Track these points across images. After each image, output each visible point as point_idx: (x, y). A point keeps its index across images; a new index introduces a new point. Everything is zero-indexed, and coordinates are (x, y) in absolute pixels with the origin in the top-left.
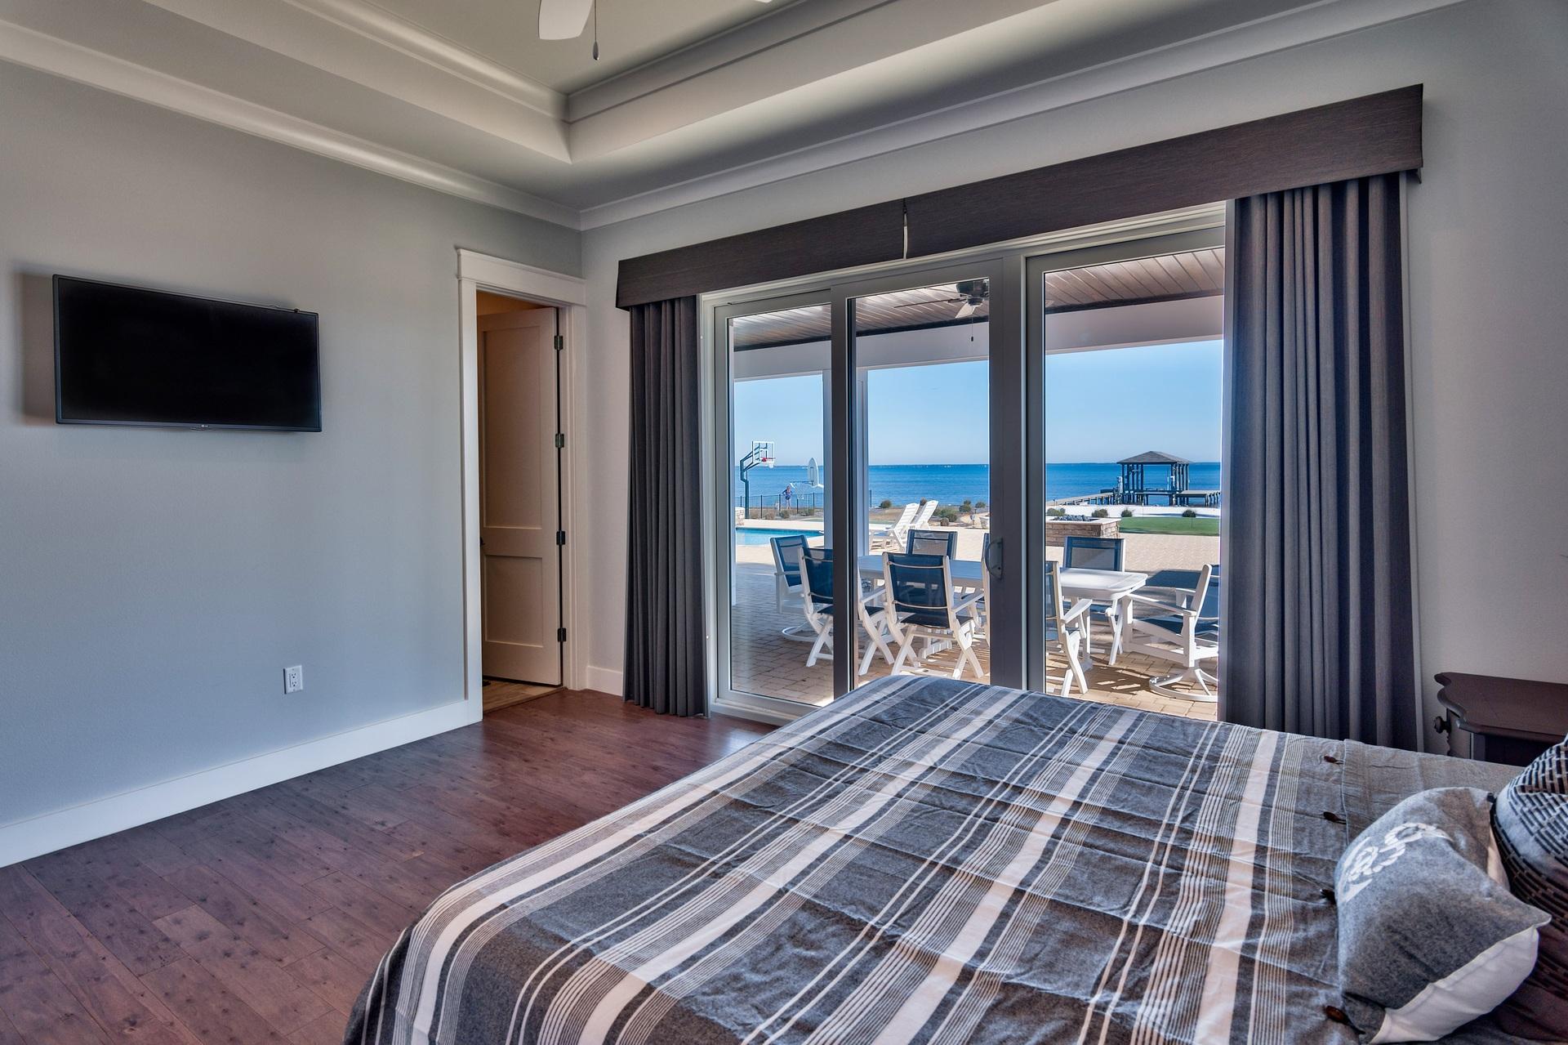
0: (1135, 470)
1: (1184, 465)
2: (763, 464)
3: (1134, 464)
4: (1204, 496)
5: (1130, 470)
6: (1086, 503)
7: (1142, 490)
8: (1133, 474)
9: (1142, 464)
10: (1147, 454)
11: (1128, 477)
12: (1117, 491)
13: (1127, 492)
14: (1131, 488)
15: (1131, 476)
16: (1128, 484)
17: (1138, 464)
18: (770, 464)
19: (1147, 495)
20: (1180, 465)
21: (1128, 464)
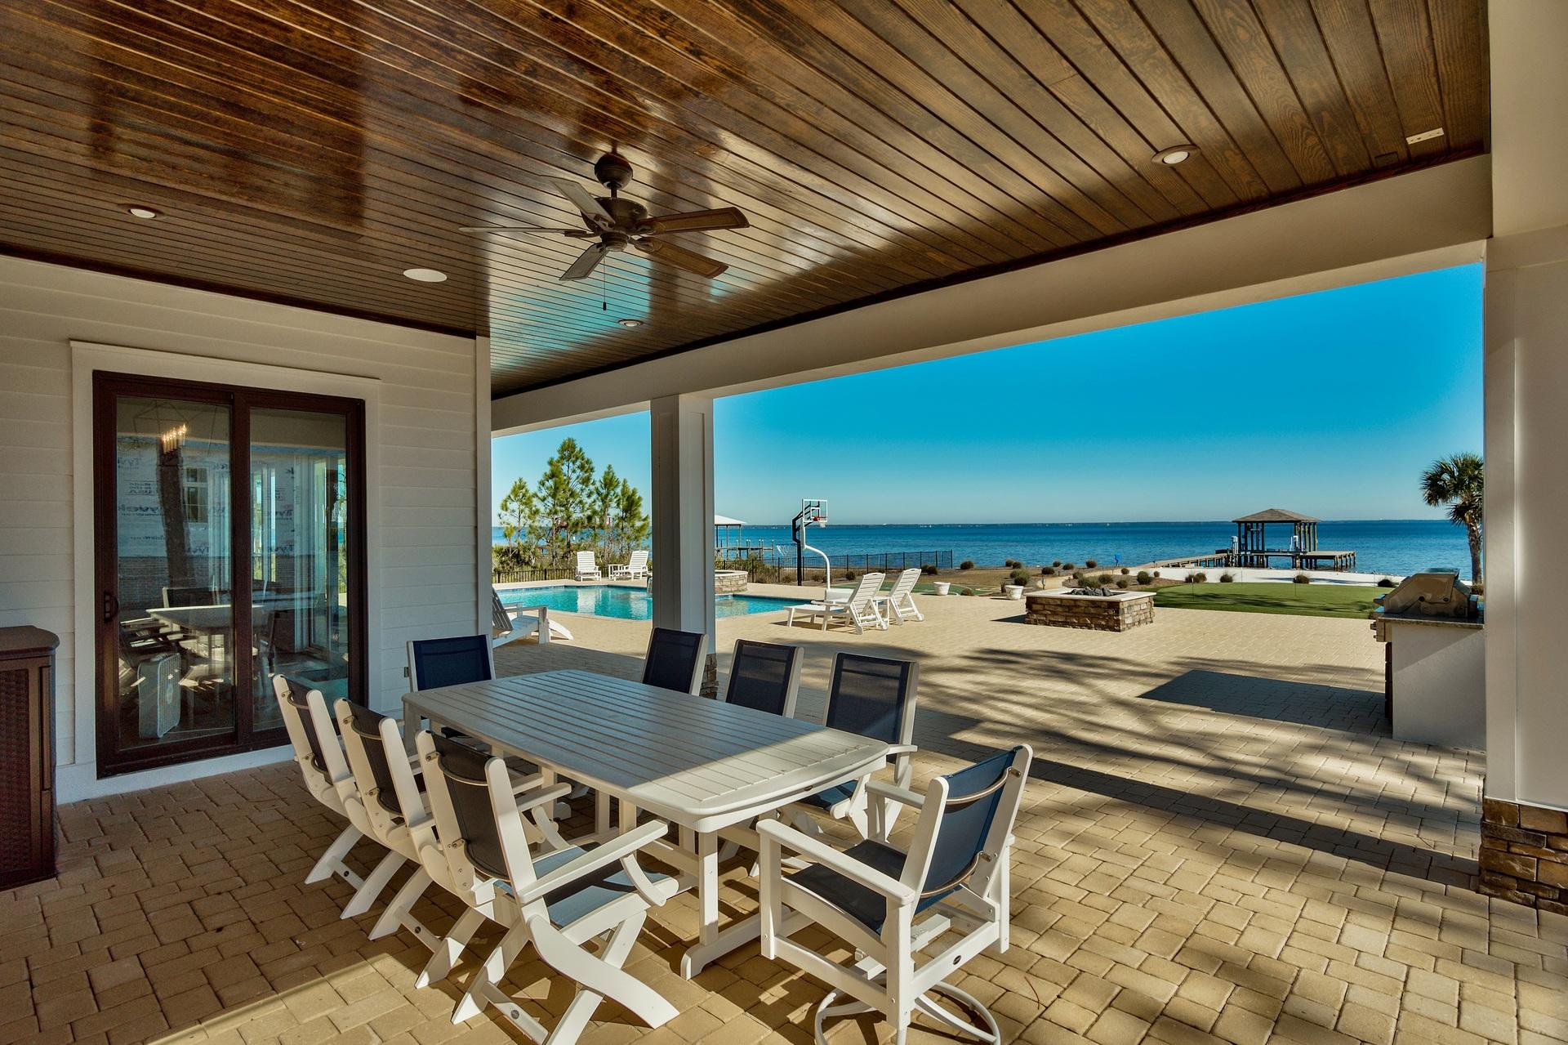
0: (1254, 529)
1: (1310, 524)
2: (815, 523)
3: (1252, 522)
4: (1332, 557)
5: (1247, 529)
6: (1193, 565)
7: (1263, 551)
8: (1252, 533)
9: (1263, 522)
10: (1266, 511)
11: (1245, 537)
12: (1231, 552)
13: (1243, 553)
14: (1249, 548)
15: (1249, 535)
16: (1246, 544)
17: (1257, 522)
18: (822, 523)
19: (1267, 556)
20: (1305, 524)
21: (1246, 522)
